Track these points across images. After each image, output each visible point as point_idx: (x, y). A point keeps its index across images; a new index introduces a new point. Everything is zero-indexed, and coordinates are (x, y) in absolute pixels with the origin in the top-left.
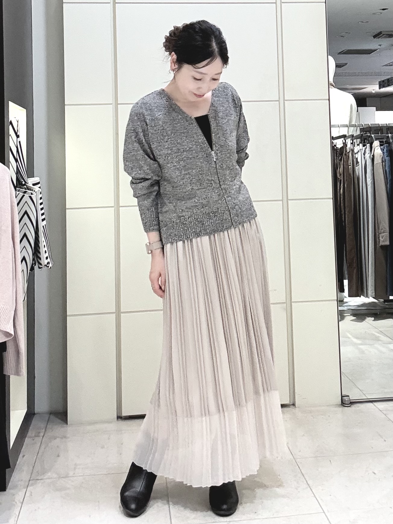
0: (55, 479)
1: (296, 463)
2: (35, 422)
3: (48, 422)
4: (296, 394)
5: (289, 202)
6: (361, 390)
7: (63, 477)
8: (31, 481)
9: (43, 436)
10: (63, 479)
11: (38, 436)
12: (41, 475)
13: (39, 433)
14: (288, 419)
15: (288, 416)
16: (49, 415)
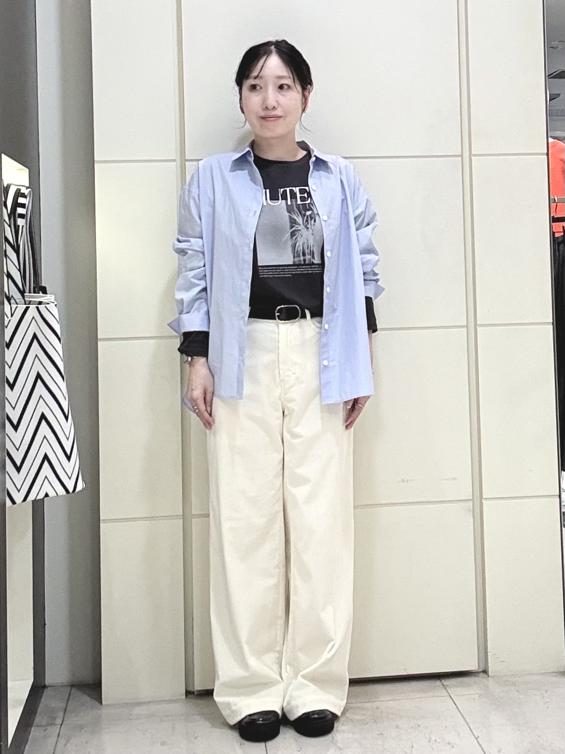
2: (47, 701)
3: (69, 701)
4: (489, 654)
5: (478, 328)
9: (61, 726)
11: (51, 724)
13: (55, 718)
14: (477, 696)
15: (478, 692)
16: (69, 688)
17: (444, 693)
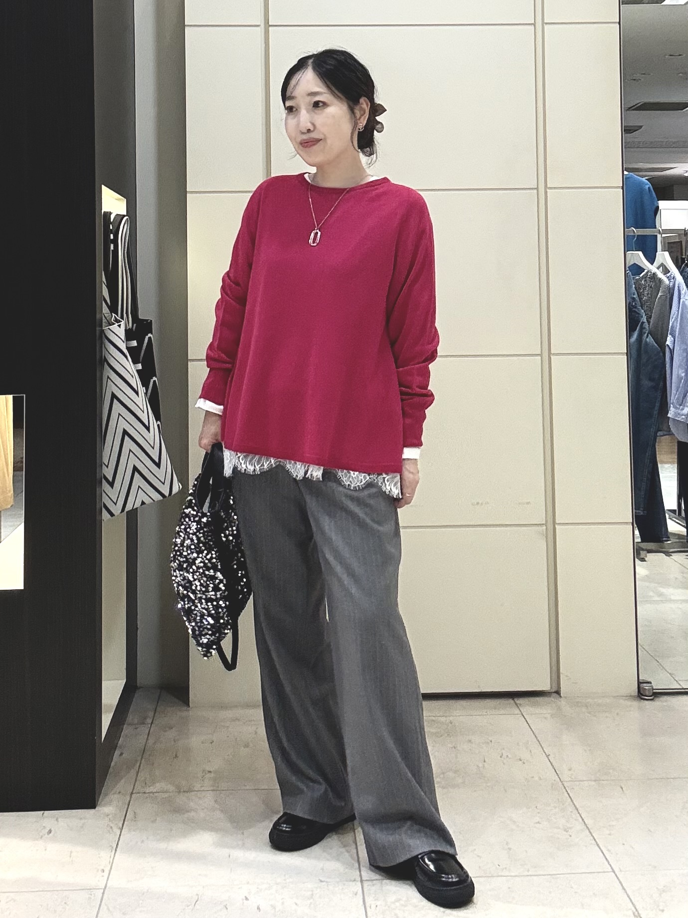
0: (171, 794)
1: (565, 788)
2: (138, 700)
3: (158, 703)
4: (561, 675)
5: (552, 357)
6: (670, 674)
7: (184, 792)
8: (133, 796)
9: (151, 725)
10: (186, 794)
11: (142, 723)
12: (149, 787)
13: (145, 718)
14: (549, 716)
15: (549, 712)
16: (159, 691)
17: (517, 711)
